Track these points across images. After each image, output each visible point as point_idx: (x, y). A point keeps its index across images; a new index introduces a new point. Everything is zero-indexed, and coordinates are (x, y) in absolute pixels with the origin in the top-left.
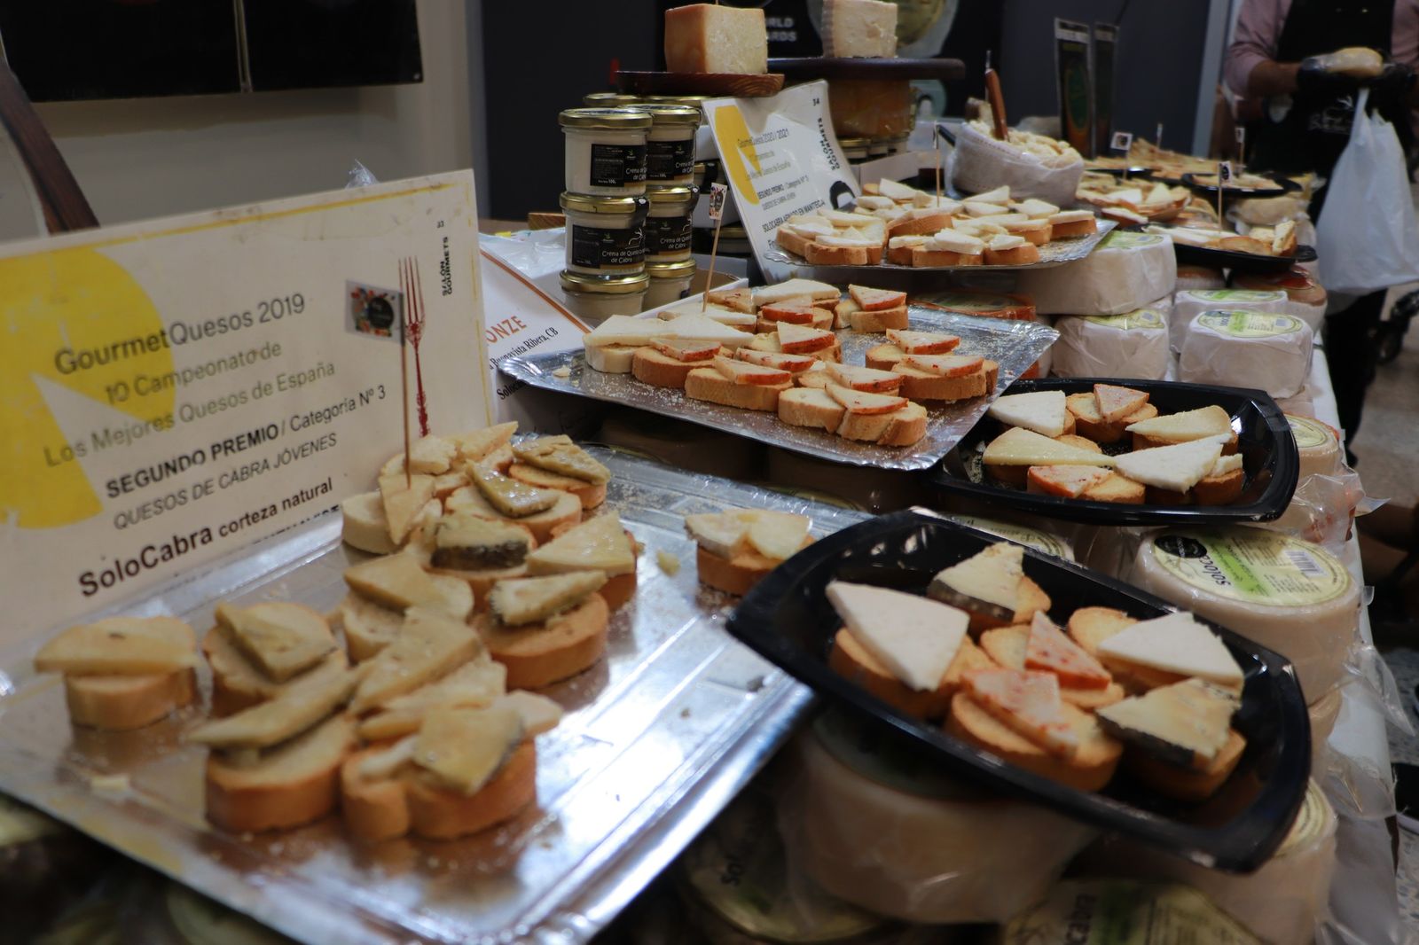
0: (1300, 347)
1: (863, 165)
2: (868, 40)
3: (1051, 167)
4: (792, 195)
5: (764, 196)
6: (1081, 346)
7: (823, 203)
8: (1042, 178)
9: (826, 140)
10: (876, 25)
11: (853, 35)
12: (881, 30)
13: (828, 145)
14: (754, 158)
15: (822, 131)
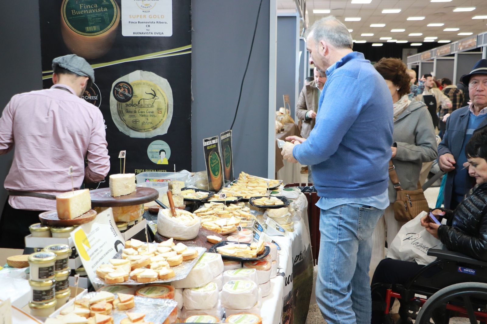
0: (252, 293)
1: (126, 233)
2: (125, 189)
3: (188, 226)
4: (102, 251)
5: (92, 256)
6: (190, 298)
7: (112, 249)
8: (185, 230)
9: (112, 227)
10: (128, 184)
11: (120, 189)
12: (130, 185)
13: (113, 228)
14: (88, 244)
15: (111, 224)
